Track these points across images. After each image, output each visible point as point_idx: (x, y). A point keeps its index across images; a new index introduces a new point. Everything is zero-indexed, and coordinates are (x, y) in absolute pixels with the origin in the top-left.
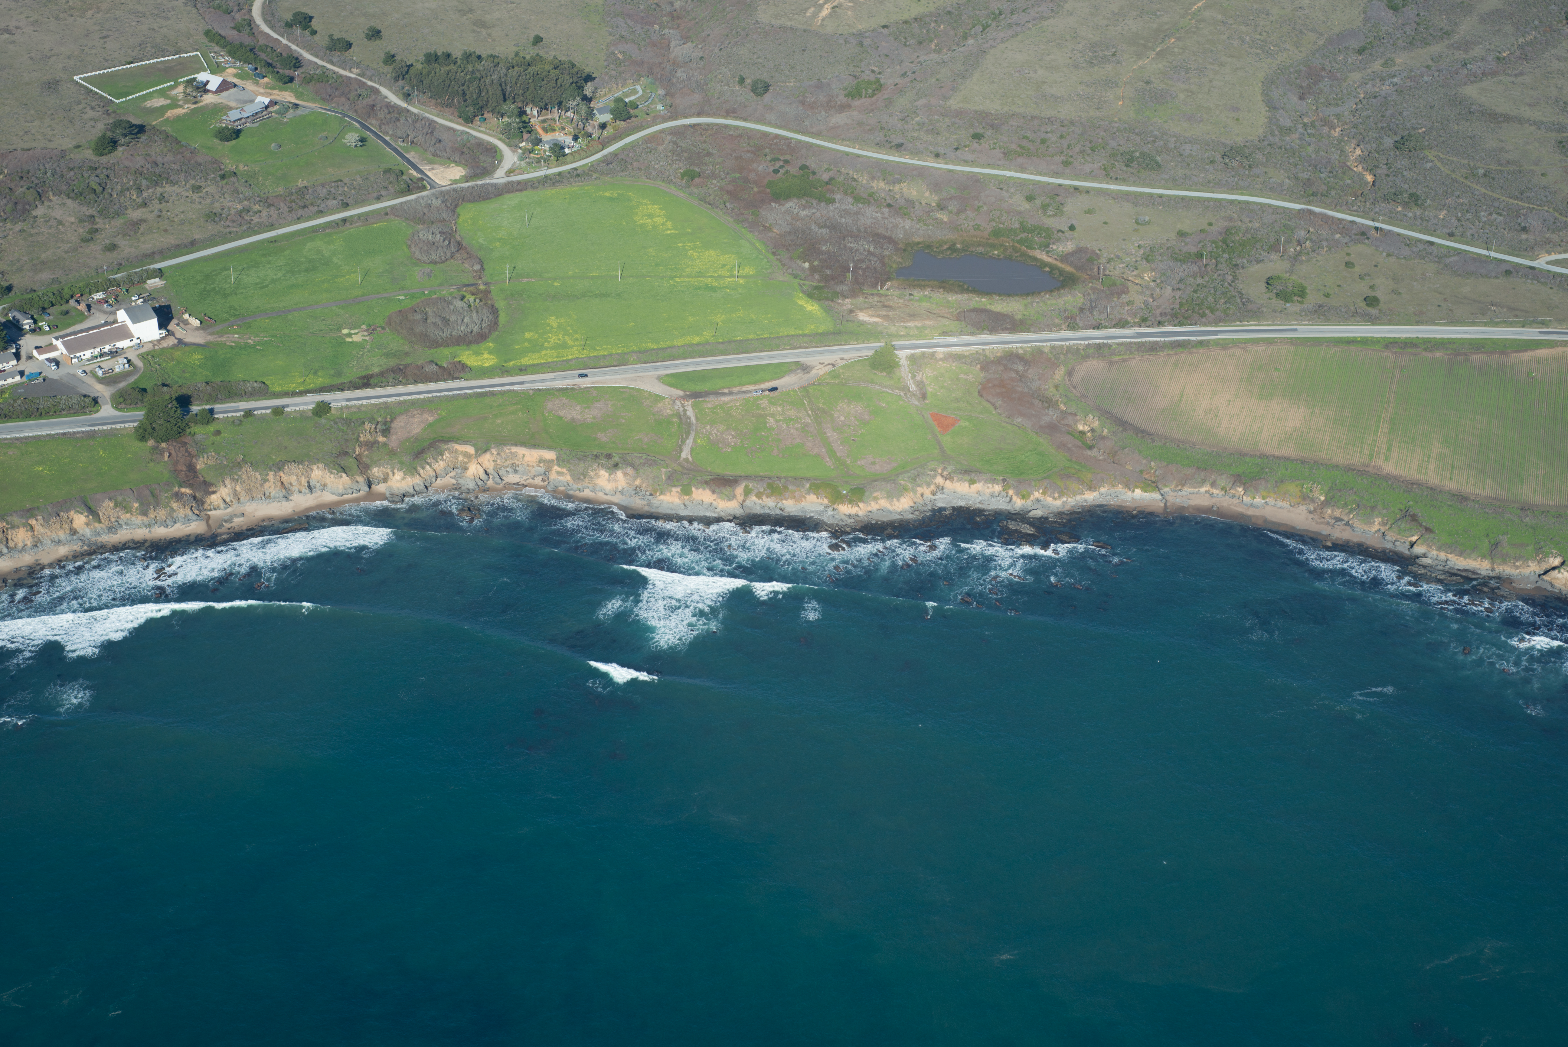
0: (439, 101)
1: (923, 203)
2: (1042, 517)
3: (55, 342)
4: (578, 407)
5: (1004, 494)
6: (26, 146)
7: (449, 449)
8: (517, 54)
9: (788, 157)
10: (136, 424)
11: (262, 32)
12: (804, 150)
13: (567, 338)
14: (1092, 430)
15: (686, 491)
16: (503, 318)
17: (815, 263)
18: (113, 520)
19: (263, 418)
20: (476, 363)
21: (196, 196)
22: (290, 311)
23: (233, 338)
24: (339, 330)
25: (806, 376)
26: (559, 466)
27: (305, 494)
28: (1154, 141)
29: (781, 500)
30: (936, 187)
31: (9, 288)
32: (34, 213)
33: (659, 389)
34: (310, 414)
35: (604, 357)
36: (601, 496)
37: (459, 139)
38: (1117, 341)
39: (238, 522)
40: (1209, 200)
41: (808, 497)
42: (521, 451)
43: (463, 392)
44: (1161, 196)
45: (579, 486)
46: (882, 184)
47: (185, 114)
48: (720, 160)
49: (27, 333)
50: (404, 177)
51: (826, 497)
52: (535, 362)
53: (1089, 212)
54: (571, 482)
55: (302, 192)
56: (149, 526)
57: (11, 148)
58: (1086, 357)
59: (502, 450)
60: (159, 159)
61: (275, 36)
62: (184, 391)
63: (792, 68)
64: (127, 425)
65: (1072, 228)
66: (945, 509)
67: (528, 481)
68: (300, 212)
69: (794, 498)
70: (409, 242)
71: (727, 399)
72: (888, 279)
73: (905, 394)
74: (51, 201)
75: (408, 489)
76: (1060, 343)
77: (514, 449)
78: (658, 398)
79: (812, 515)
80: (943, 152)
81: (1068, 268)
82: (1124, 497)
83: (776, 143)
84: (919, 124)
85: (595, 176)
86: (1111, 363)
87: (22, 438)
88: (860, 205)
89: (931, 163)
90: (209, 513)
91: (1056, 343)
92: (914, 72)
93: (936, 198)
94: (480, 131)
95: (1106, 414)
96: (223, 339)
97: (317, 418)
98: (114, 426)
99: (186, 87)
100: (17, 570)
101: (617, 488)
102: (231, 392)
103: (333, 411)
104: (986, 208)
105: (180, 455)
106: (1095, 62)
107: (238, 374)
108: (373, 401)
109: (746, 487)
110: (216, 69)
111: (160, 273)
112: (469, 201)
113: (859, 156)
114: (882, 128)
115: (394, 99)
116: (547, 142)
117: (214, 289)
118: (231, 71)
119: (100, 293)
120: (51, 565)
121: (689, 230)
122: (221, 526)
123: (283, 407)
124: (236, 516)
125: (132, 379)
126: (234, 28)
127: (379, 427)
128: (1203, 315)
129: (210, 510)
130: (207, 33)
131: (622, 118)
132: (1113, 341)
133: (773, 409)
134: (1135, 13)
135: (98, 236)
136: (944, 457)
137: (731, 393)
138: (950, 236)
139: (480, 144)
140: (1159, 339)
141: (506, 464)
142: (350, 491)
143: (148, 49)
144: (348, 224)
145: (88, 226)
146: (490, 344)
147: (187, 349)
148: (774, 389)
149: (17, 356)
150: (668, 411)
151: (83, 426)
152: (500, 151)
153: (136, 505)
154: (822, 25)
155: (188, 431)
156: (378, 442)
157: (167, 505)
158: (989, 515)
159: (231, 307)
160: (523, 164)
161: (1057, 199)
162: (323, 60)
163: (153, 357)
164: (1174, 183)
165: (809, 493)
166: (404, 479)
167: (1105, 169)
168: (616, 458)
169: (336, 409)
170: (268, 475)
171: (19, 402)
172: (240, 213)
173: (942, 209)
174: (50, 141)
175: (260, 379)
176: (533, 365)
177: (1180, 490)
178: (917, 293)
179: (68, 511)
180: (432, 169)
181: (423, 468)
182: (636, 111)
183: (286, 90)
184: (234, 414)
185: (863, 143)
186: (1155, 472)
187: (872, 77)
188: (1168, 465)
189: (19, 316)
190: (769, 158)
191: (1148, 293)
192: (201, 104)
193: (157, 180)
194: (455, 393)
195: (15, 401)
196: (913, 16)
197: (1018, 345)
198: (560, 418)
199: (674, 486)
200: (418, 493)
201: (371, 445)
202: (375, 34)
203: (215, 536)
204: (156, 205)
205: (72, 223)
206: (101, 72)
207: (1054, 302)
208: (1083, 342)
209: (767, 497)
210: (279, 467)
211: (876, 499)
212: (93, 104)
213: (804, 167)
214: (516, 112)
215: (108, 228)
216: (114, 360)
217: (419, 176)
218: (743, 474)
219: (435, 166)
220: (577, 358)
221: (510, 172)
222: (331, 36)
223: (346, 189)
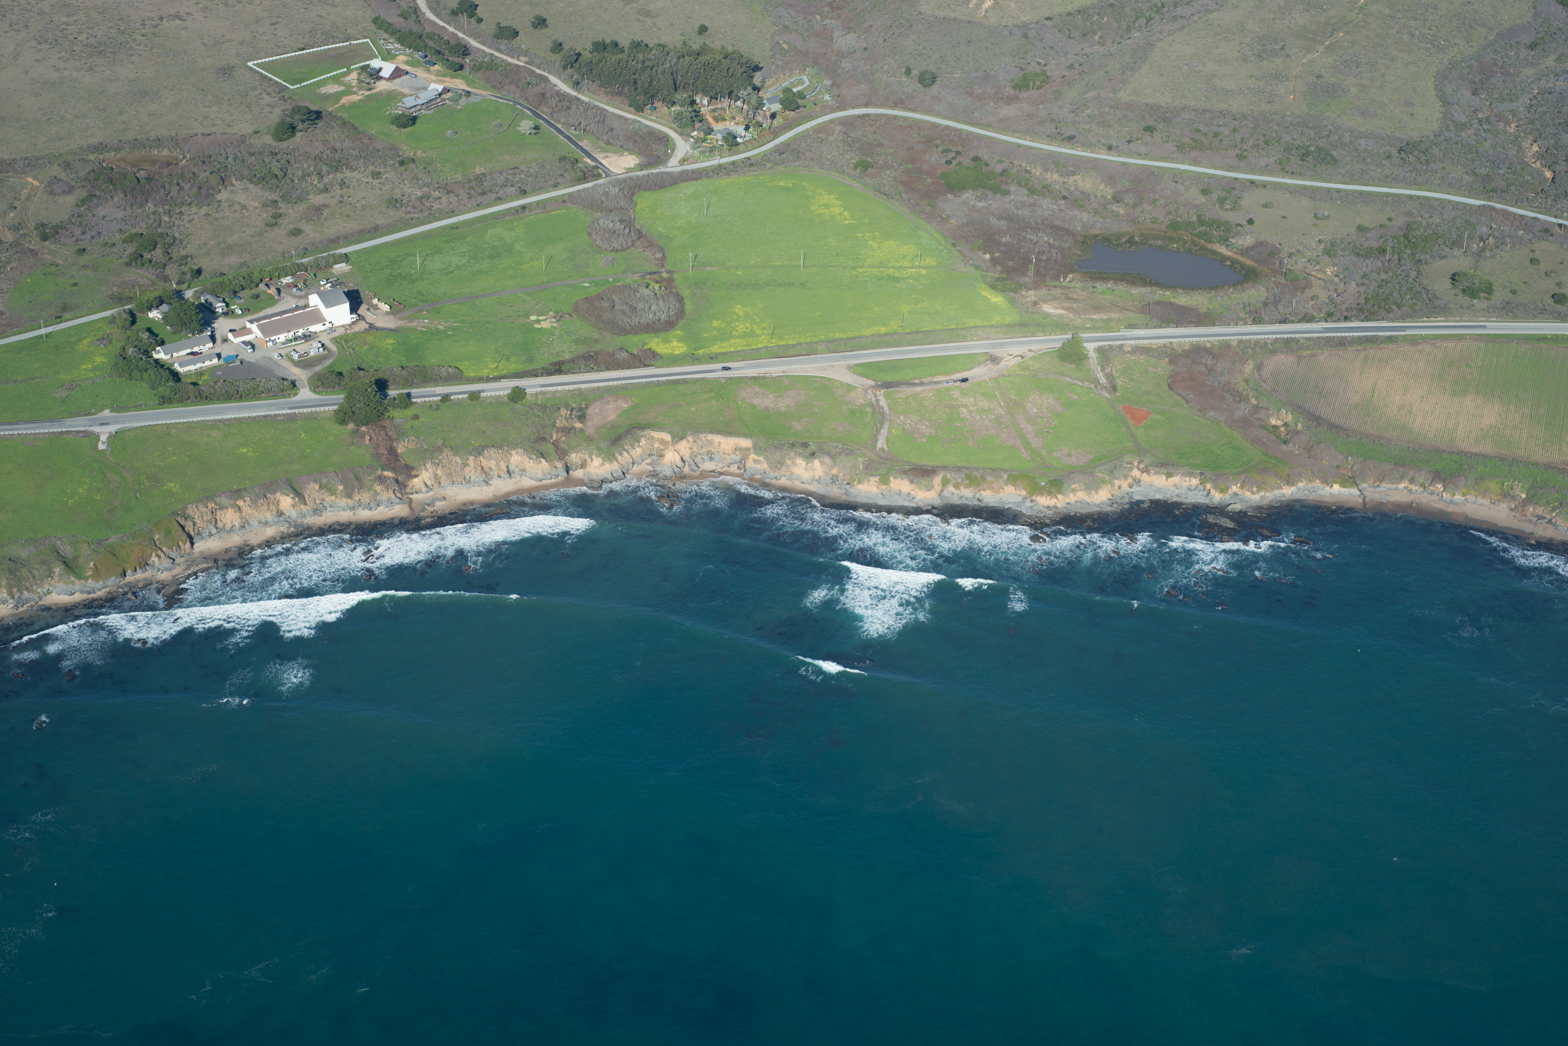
0: (609, 89)
1: (1099, 195)
2: (1241, 511)
3: (248, 325)
4: (771, 396)
5: (1201, 487)
6: (207, 131)
7: (645, 436)
8: (685, 43)
9: (959, 148)
10: (335, 408)
11: (428, 19)
12: (975, 141)
13: (755, 327)
14: (1286, 425)
15: (885, 481)
16: (688, 307)
17: (997, 255)
18: (318, 502)
19: (459, 403)
20: (666, 351)
21: (375, 182)
22: (477, 297)
23: (423, 323)
24: (527, 316)
25: (996, 368)
26: (756, 454)
27: (505, 478)
28: (1328, 136)
29: (979, 491)
30: (1110, 180)
31: (199, 272)
32: (218, 197)
33: (849, 378)
34: (506, 400)
35: (794, 346)
36: (797, 485)
37: (631, 127)
38: (1305, 335)
39: (440, 506)
40: (1388, 195)
41: (1006, 488)
42: (717, 438)
43: (655, 379)
44: (1338, 191)
45: (776, 474)
46: (1056, 176)
47: (360, 101)
48: (892, 151)
49: (220, 316)
50: (580, 165)
51: (1024, 489)
52: (724, 350)
53: (1266, 206)
54: (768, 470)
55: (480, 179)
56: (353, 508)
57: (192, 133)
58: (1274, 352)
59: (698, 438)
60: (338, 145)
61: (442, 23)
62: (380, 375)
63: (959, 59)
64: (326, 408)
65: (1250, 222)
66: (1143, 502)
67: (724, 469)
68: (479, 199)
69: (992, 488)
70: (590, 230)
71: (918, 389)
72: (1070, 272)
73: (1096, 387)
74: (233, 185)
75: (606, 476)
76: (1248, 337)
77: (710, 437)
78: (849, 388)
79: (1010, 506)
80: (1115, 144)
81: (1249, 262)
82: (1323, 493)
83: (947, 135)
84: (1090, 117)
85: (768, 165)
86: (1300, 358)
87: (225, 420)
88: (1037, 197)
89: (1103, 156)
90: (411, 496)
91: (1244, 338)
92: (1081, 65)
93: (1111, 191)
94: (651, 120)
95: (1298, 409)
96: (414, 324)
97: (512, 404)
98: (314, 409)
99: (359, 74)
100: (227, 551)
101: (814, 476)
102: (427, 377)
103: (528, 397)
104: (1162, 201)
105: (380, 439)
106: (1264, 56)
107: (432, 360)
108: (567, 387)
109: (944, 477)
110: (388, 56)
111: (346, 258)
112: (645, 190)
113: (1031, 148)
114: (1053, 120)
115: (563, 87)
116: (719, 131)
117: (400, 274)
118: (402, 58)
119: (289, 278)
120: (260, 546)
121: (867, 221)
122: (424, 509)
123: (480, 392)
124: (437, 499)
125: (328, 363)
126: (400, 16)
127: (574, 413)
128: (1389, 311)
129: (412, 494)
130: (376, 21)
131: (792, 108)
132: (1301, 335)
133: (965, 400)
134: (1301, 7)
135: (282, 221)
136: (1140, 451)
137: (922, 384)
138: (1126, 228)
139: (652, 133)
140: (1347, 334)
141: (702, 451)
142: (548, 476)
143: (319, 35)
144: (527, 211)
145: (271, 211)
146: (679, 332)
147: (379, 333)
148: (965, 380)
149: (213, 338)
150: (861, 401)
151: (283, 408)
152: (672, 139)
153: (341, 488)
154: (985, 17)
155: (387, 414)
156: (575, 429)
157: (370, 488)
158: (1187, 508)
159: (418, 292)
160: (696, 153)
161: (1234, 193)
162: (490, 48)
163: (346, 341)
164: (1352, 178)
165: (1006, 484)
166: (602, 465)
167: (1280, 163)
168: (813, 447)
169: (532, 395)
170: (468, 459)
171: (219, 384)
172: (420, 199)
173: (1118, 202)
174: (229, 126)
175: (453, 365)
176: (723, 354)
177: (1378, 486)
178: (1100, 286)
179: (274, 492)
180: (606, 157)
181: (621, 455)
182: (803, 101)
183: (457, 78)
184: (431, 399)
185: (1034, 135)
186: (1352, 468)
187: (1038, 69)
188: (1364, 461)
189: (211, 299)
190: (940, 149)
191: (1332, 287)
192: (375, 91)
193: (337, 165)
194: (648, 380)
195: (215, 383)
196: (1076, 8)
197: (1206, 339)
198: (754, 406)
199: (872, 475)
200: (616, 480)
201: (567, 431)
202: (540, 22)
203: (418, 519)
204: (337, 191)
205: (256, 208)
206: (274, 58)
207: (1238, 296)
208: (1270, 336)
209: (965, 487)
210: (479, 451)
211: (1074, 491)
212: (269, 90)
213: (976, 159)
214: (688, 101)
215: (292, 213)
216: (308, 343)
217: (594, 164)
218: (940, 464)
219: (609, 154)
220: (766, 347)
221: (683, 161)
222: (498, 24)
223: (523, 176)
